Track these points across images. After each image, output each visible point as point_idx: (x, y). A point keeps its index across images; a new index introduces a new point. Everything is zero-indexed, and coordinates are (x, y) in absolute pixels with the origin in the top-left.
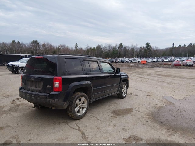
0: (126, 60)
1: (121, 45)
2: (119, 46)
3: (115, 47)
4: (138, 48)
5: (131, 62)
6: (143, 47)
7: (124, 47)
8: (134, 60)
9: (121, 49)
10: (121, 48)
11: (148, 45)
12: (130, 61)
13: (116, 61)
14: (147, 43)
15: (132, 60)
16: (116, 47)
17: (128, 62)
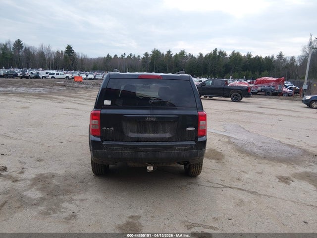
0: (42, 73)
1: (18, 44)
2: (15, 45)
3: (5, 46)
4: (53, 53)
5: (52, 77)
6: (62, 52)
7: (24, 47)
8: (57, 74)
9: (19, 52)
10: (19, 49)
11: (69, 49)
12: (50, 76)
13: (25, 75)
14: (69, 46)
15: (54, 74)
16: (8, 46)
17: (45, 77)
